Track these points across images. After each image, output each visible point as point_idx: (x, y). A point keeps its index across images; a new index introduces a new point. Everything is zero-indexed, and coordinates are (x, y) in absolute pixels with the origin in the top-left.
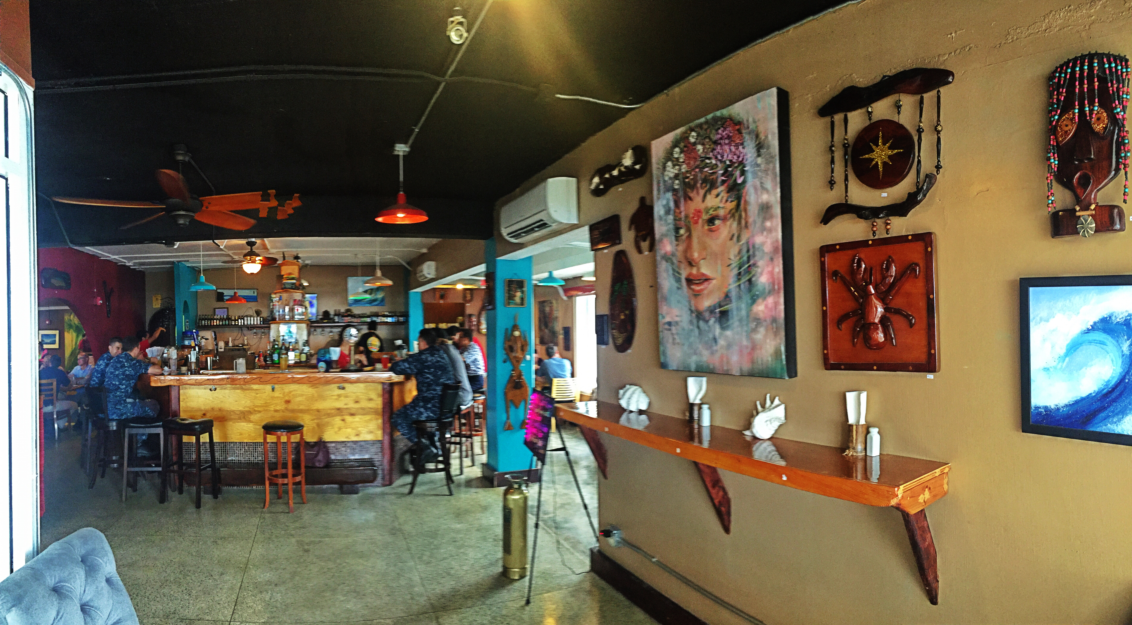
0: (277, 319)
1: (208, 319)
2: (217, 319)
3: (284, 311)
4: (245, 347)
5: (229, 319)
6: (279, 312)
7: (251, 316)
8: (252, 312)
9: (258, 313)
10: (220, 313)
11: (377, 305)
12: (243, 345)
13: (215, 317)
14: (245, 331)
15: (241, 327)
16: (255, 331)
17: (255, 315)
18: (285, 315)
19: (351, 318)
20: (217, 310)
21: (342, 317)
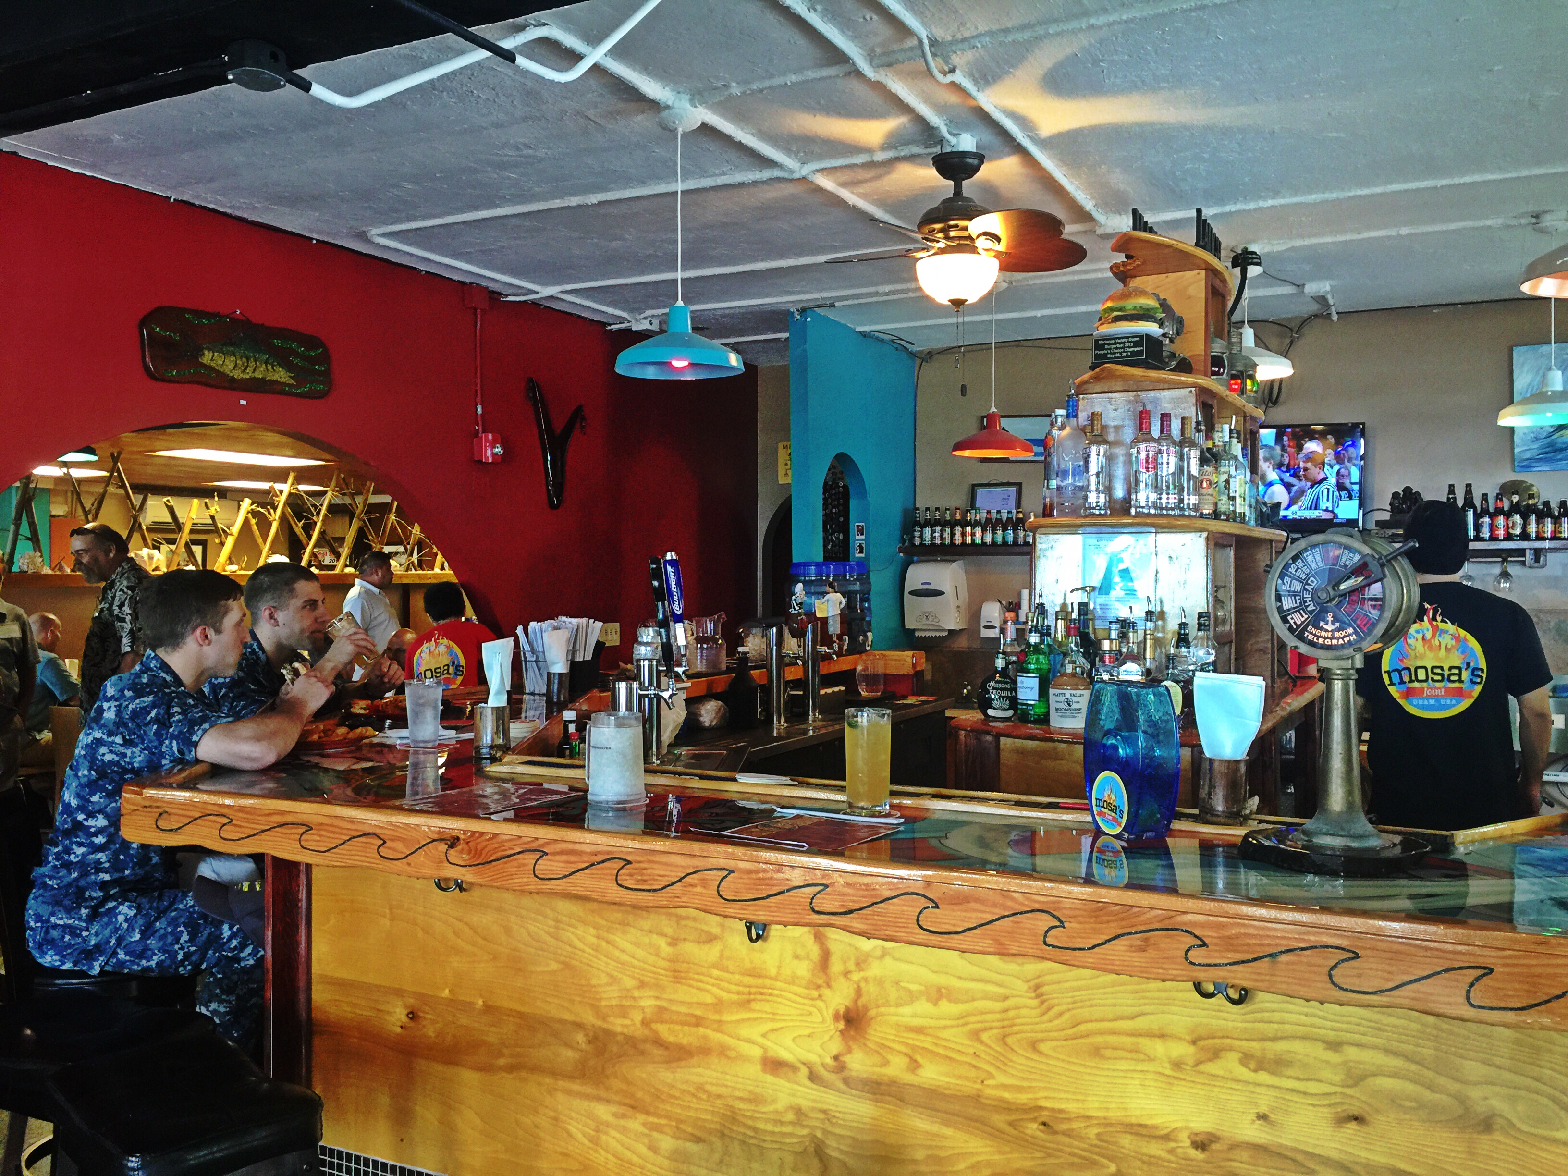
0: (1055, 512)
1: (943, 524)
2: (974, 524)
5: (1016, 522)
10: (992, 503)
13: (970, 516)
19: (1525, 519)
20: (979, 491)
21: (1477, 516)
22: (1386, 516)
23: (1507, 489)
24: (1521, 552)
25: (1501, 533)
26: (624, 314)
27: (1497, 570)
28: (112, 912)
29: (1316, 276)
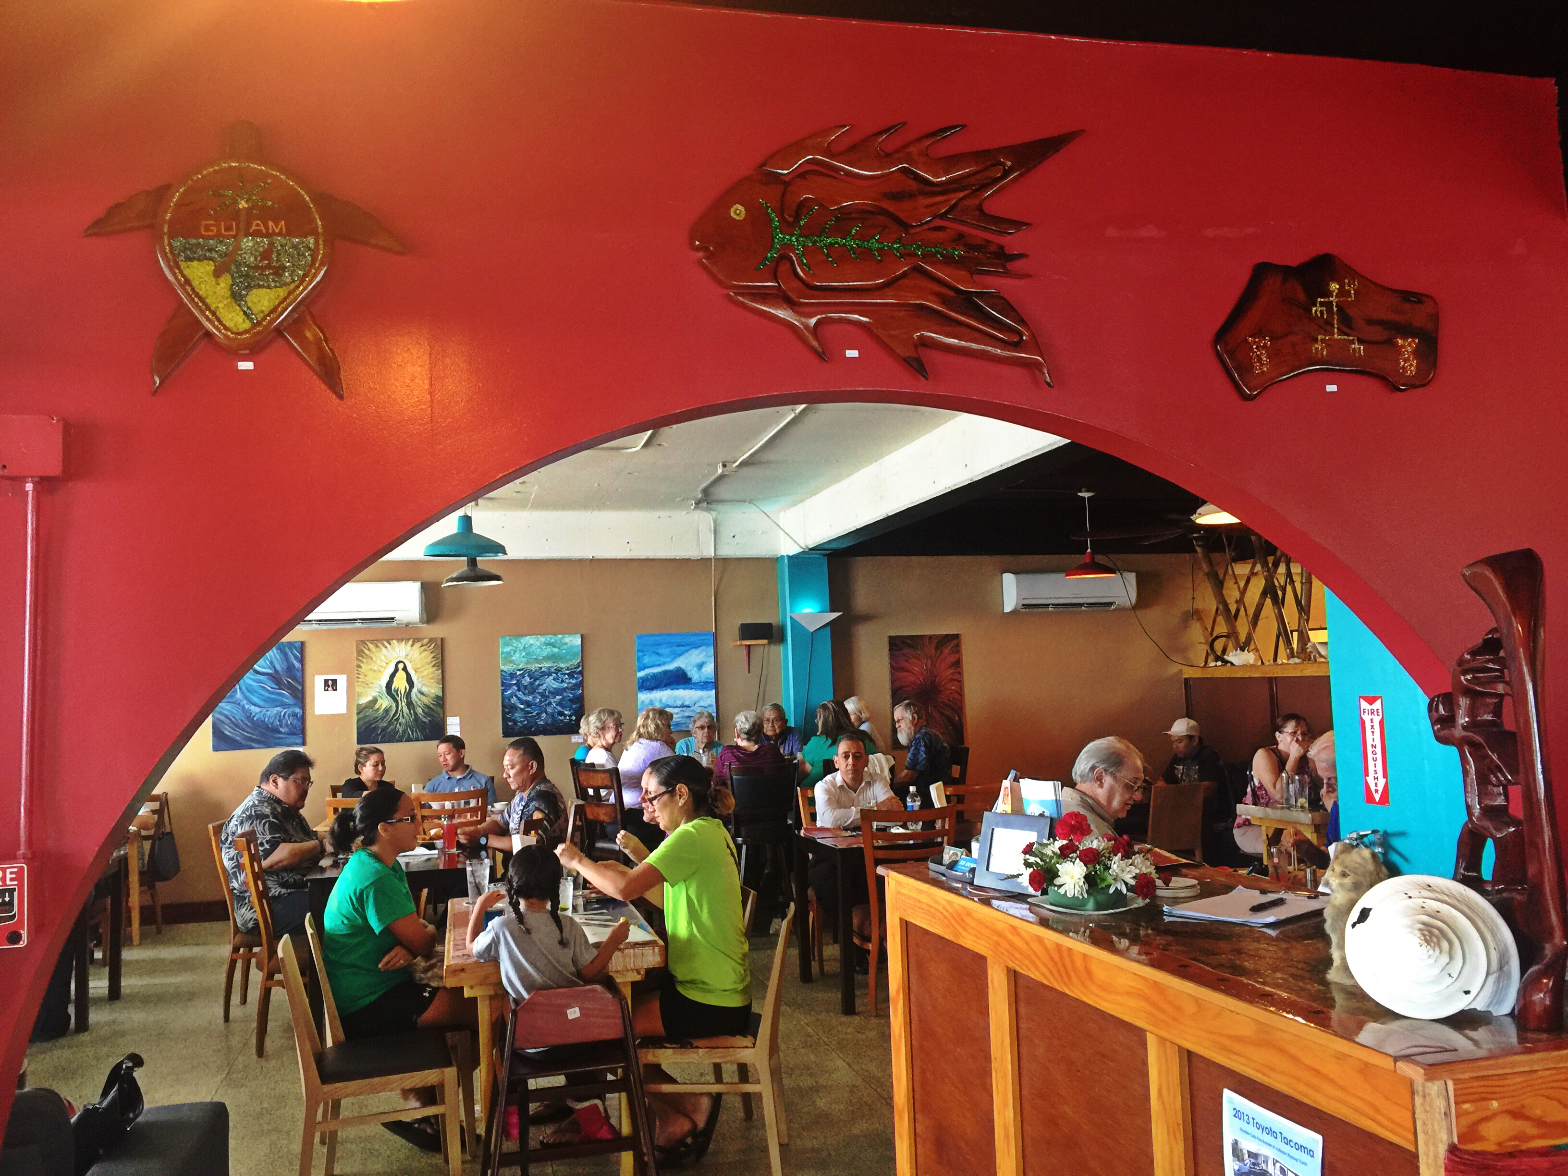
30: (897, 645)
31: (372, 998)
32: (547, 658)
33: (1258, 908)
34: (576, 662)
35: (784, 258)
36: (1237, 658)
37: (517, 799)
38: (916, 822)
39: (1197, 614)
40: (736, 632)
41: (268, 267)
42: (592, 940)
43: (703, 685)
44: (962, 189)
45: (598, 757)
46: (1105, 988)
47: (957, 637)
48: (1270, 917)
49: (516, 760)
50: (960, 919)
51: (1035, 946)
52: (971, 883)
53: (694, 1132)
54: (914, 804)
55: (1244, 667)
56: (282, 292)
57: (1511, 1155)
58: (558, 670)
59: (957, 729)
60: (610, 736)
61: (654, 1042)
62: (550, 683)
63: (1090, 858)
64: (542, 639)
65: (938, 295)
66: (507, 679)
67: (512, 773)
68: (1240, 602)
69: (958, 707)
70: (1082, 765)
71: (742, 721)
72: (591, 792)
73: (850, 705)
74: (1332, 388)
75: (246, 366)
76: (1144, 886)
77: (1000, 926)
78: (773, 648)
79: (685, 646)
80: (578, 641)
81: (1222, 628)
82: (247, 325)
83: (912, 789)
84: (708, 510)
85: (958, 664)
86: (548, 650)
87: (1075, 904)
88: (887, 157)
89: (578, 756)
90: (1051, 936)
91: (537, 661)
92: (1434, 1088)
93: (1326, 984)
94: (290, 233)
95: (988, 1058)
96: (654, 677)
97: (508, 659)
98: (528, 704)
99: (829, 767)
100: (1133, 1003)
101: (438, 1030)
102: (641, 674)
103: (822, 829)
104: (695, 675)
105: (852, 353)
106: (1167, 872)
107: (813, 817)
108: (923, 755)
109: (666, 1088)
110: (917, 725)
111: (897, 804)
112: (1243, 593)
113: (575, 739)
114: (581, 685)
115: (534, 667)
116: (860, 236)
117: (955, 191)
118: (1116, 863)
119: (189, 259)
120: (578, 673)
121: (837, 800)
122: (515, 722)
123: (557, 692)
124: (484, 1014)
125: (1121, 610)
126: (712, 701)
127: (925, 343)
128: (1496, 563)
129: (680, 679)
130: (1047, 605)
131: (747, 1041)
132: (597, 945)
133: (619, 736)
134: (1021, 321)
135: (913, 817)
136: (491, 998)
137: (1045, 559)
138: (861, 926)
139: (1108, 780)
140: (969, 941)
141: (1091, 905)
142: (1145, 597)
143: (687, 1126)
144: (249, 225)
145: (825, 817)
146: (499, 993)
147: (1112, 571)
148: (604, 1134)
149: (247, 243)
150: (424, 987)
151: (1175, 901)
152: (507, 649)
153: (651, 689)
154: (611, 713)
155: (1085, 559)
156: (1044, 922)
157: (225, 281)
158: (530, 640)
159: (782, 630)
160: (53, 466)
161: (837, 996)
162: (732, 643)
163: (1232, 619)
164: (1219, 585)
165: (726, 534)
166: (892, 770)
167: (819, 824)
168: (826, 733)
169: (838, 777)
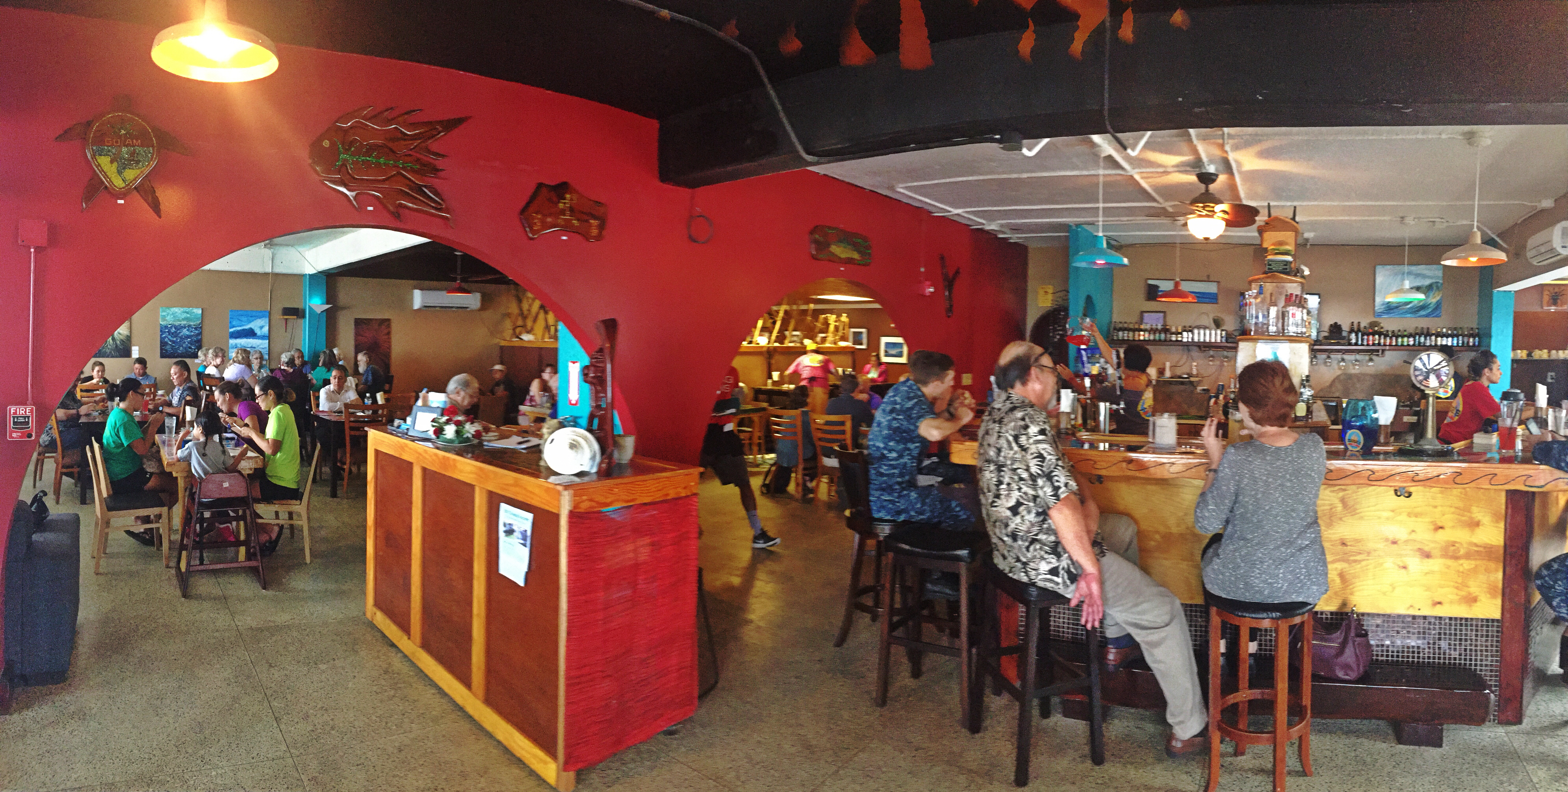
0: (1252, 333)
1: (1129, 330)
2: (1144, 331)
3: (1267, 316)
4: (1192, 379)
5: (1166, 330)
6: (1257, 317)
7: (1205, 328)
8: (1208, 321)
9: (1218, 324)
10: (1153, 321)
11: (1427, 316)
12: (1190, 375)
13: (1142, 327)
14: (1195, 353)
15: (1188, 346)
16: (1211, 353)
17: (1213, 325)
18: (1268, 325)
19: (1380, 337)
20: (1146, 315)
21: (1363, 335)
22: (1326, 334)
23: (1373, 324)
24: (1378, 351)
25: (1371, 343)
26: (984, 222)
27: (1367, 358)
28: (908, 495)
29: (1309, 231)
30: (358, 322)
31: (123, 476)
32: (183, 319)
33: (520, 443)
34: (198, 322)
35: (344, 165)
36: (526, 337)
37: (176, 390)
38: (368, 410)
39: (508, 315)
40: (280, 312)
41: (133, 160)
42: (232, 455)
43: (262, 337)
44: (420, 139)
45: (211, 370)
46: (461, 471)
47: (389, 320)
48: (524, 446)
49: (177, 370)
50: (402, 448)
51: (434, 458)
52: (407, 434)
53: (270, 542)
54: (368, 402)
55: (529, 342)
56: (138, 172)
57: (589, 513)
58: (189, 326)
59: (387, 366)
60: (218, 361)
61: (258, 501)
62: (185, 332)
63: (458, 424)
64: (182, 309)
65: (407, 185)
66: (163, 329)
67: (175, 377)
68: (529, 310)
69: (387, 355)
70: (452, 385)
71: (284, 358)
72: (208, 388)
73: (335, 351)
74: (564, 238)
75: (121, 202)
76: (478, 435)
77: (419, 451)
78: (299, 320)
79: (253, 317)
80: (200, 311)
81: (520, 323)
82: (124, 185)
83: (368, 395)
84: (270, 248)
85: (389, 333)
86: (185, 315)
87: (451, 441)
88: (390, 121)
89: (200, 369)
90: (441, 453)
91: (179, 320)
92: (566, 493)
93: (539, 466)
94: (142, 146)
95: (411, 503)
96: (238, 332)
97: (164, 318)
98: (173, 342)
99: (327, 382)
100: (472, 476)
101: (154, 491)
102: (231, 330)
103: (323, 411)
104: (258, 332)
105: (370, 208)
106: (487, 430)
107: (318, 405)
108: (370, 378)
109: (260, 521)
110: (368, 364)
111: (360, 402)
112: (530, 306)
113: (196, 361)
114: (200, 334)
115: (177, 323)
116: (376, 157)
117: (416, 139)
118: (468, 426)
119: (101, 155)
120: (199, 328)
121: (330, 398)
122: (166, 351)
123: (188, 337)
124: (181, 483)
125: (472, 311)
126: (267, 346)
127: (401, 205)
128: (604, 322)
129: (251, 334)
130: (435, 307)
131: (298, 502)
132: (234, 457)
133: (223, 361)
134: (442, 200)
135: (367, 408)
136: (185, 478)
137: (434, 283)
138: (342, 457)
139: (462, 393)
140: (405, 457)
141: (457, 442)
142: (484, 307)
143: (268, 538)
144: (125, 141)
145: (324, 405)
146: (190, 475)
147: (469, 292)
148: (232, 539)
149: (124, 149)
150: (147, 472)
151: (489, 441)
152: (164, 314)
153: (236, 338)
154: (222, 350)
155: (454, 285)
156: (438, 448)
157: (115, 164)
158: (176, 310)
159: (304, 311)
160: (43, 242)
161: (328, 489)
162: (278, 316)
163: (525, 318)
164: (520, 301)
165: (277, 261)
166: (357, 385)
167: (321, 409)
168: (324, 364)
169: (332, 387)
